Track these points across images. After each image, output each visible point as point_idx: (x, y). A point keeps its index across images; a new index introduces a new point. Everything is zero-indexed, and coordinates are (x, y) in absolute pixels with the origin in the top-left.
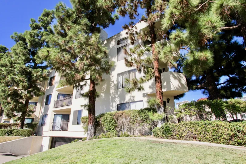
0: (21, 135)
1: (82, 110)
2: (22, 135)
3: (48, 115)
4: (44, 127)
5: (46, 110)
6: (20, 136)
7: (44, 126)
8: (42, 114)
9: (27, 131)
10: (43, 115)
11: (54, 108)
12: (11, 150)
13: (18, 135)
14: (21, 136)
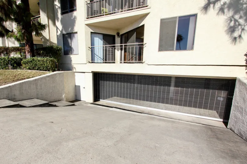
0: (39, 68)
1: (195, 15)
2: (41, 68)
3: (76, 33)
4: (72, 57)
5: (69, 24)
6: (38, 70)
7: (72, 54)
8: (59, 32)
9: (49, 62)
10: (64, 35)
11: (87, 18)
12: (37, 94)
13: (33, 69)
14: (41, 70)
